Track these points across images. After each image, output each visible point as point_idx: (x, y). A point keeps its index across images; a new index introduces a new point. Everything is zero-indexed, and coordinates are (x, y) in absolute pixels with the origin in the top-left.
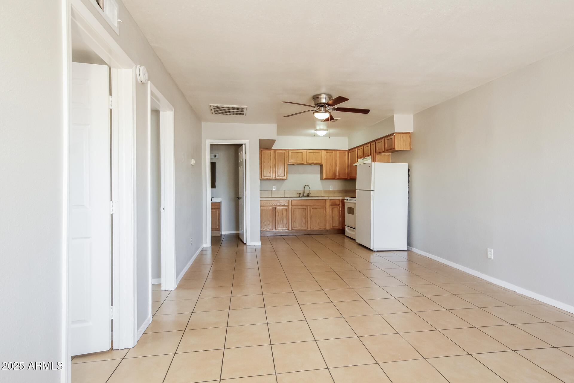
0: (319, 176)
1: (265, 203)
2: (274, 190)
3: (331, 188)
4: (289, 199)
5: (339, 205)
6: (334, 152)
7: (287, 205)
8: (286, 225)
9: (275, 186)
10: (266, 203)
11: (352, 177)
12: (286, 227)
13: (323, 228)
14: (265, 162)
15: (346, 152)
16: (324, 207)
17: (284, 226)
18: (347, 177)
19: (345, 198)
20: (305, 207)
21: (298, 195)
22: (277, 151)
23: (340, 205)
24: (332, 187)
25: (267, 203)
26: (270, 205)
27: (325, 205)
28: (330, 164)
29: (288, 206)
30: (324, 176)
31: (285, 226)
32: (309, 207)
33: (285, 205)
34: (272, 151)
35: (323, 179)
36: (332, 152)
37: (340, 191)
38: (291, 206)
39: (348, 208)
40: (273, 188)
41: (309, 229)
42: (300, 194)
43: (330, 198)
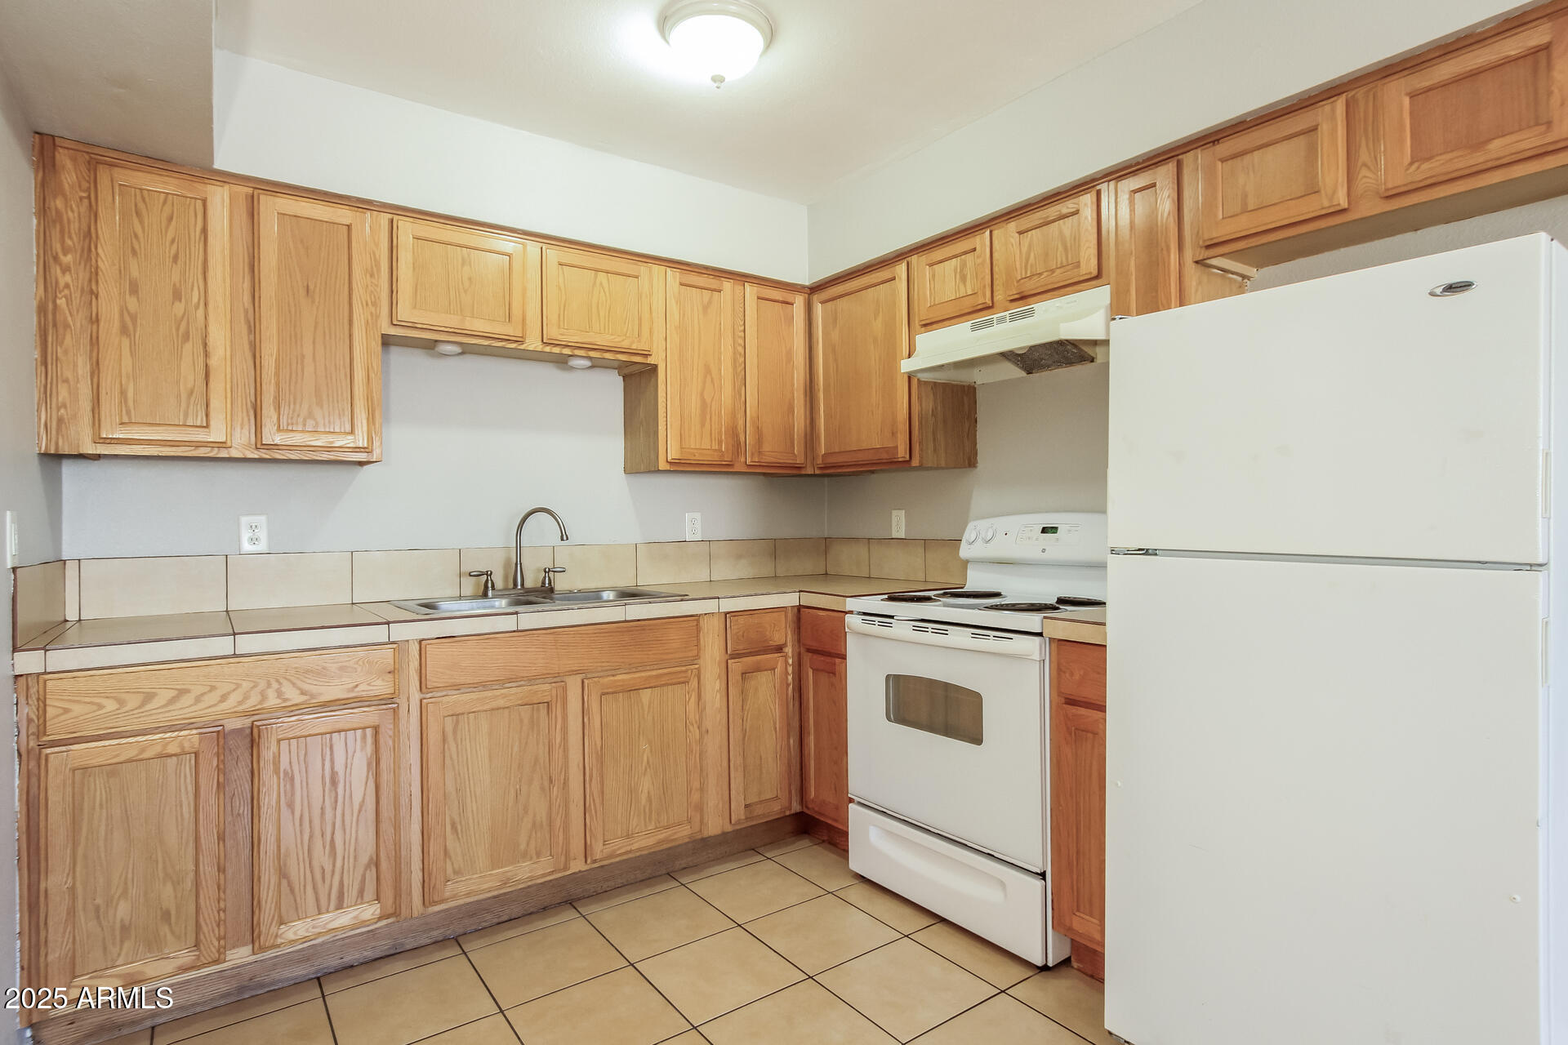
0: (614, 447)
1: (121, 703)
2: (247, 547)
3: (693, 527)
4: (400, 632)
5: (779, 649)
6: (727, 285)
7: (381, 686)
8: (371, 875)
9: (261, 520)
10: (133, 702)
11: (832, 460)
12: (370, 893)
13: (683, 833)
14: (134, 289)
15: (799, 301)
16: (683, 672)
17: (351, 894)
18: (800, 460)
19: (851, 604)
20: (544, 690)
21: (469, 586)
22: (272, 207)
23: (789, 650)
24: (698, 525)
25: (149, 697)
26: (185, 709)
27: (698, 657)
28: (708, 370)
29: (388, 701)
30: (670, 448)
31: (361, 892)
32: (573, 684)
33: (364, 690)
34: (220, 199)
35: (662, 465)
36: (712, 282)
37: (741, 547)
38: (416, 696)
39: (888, 677)
40: (246, 536)
41: (578, 866)
42: (489, 574)
43: (728, 605)
